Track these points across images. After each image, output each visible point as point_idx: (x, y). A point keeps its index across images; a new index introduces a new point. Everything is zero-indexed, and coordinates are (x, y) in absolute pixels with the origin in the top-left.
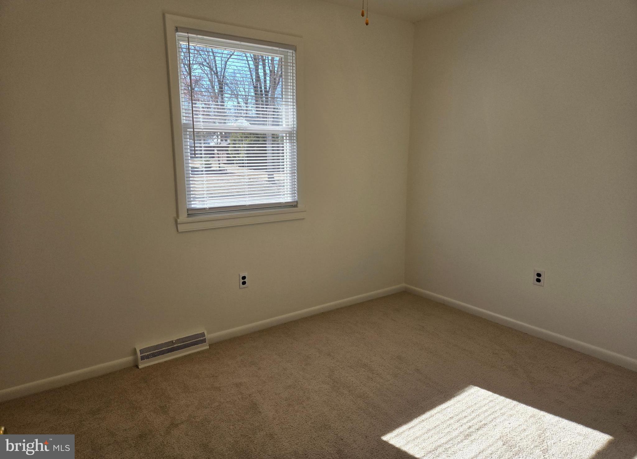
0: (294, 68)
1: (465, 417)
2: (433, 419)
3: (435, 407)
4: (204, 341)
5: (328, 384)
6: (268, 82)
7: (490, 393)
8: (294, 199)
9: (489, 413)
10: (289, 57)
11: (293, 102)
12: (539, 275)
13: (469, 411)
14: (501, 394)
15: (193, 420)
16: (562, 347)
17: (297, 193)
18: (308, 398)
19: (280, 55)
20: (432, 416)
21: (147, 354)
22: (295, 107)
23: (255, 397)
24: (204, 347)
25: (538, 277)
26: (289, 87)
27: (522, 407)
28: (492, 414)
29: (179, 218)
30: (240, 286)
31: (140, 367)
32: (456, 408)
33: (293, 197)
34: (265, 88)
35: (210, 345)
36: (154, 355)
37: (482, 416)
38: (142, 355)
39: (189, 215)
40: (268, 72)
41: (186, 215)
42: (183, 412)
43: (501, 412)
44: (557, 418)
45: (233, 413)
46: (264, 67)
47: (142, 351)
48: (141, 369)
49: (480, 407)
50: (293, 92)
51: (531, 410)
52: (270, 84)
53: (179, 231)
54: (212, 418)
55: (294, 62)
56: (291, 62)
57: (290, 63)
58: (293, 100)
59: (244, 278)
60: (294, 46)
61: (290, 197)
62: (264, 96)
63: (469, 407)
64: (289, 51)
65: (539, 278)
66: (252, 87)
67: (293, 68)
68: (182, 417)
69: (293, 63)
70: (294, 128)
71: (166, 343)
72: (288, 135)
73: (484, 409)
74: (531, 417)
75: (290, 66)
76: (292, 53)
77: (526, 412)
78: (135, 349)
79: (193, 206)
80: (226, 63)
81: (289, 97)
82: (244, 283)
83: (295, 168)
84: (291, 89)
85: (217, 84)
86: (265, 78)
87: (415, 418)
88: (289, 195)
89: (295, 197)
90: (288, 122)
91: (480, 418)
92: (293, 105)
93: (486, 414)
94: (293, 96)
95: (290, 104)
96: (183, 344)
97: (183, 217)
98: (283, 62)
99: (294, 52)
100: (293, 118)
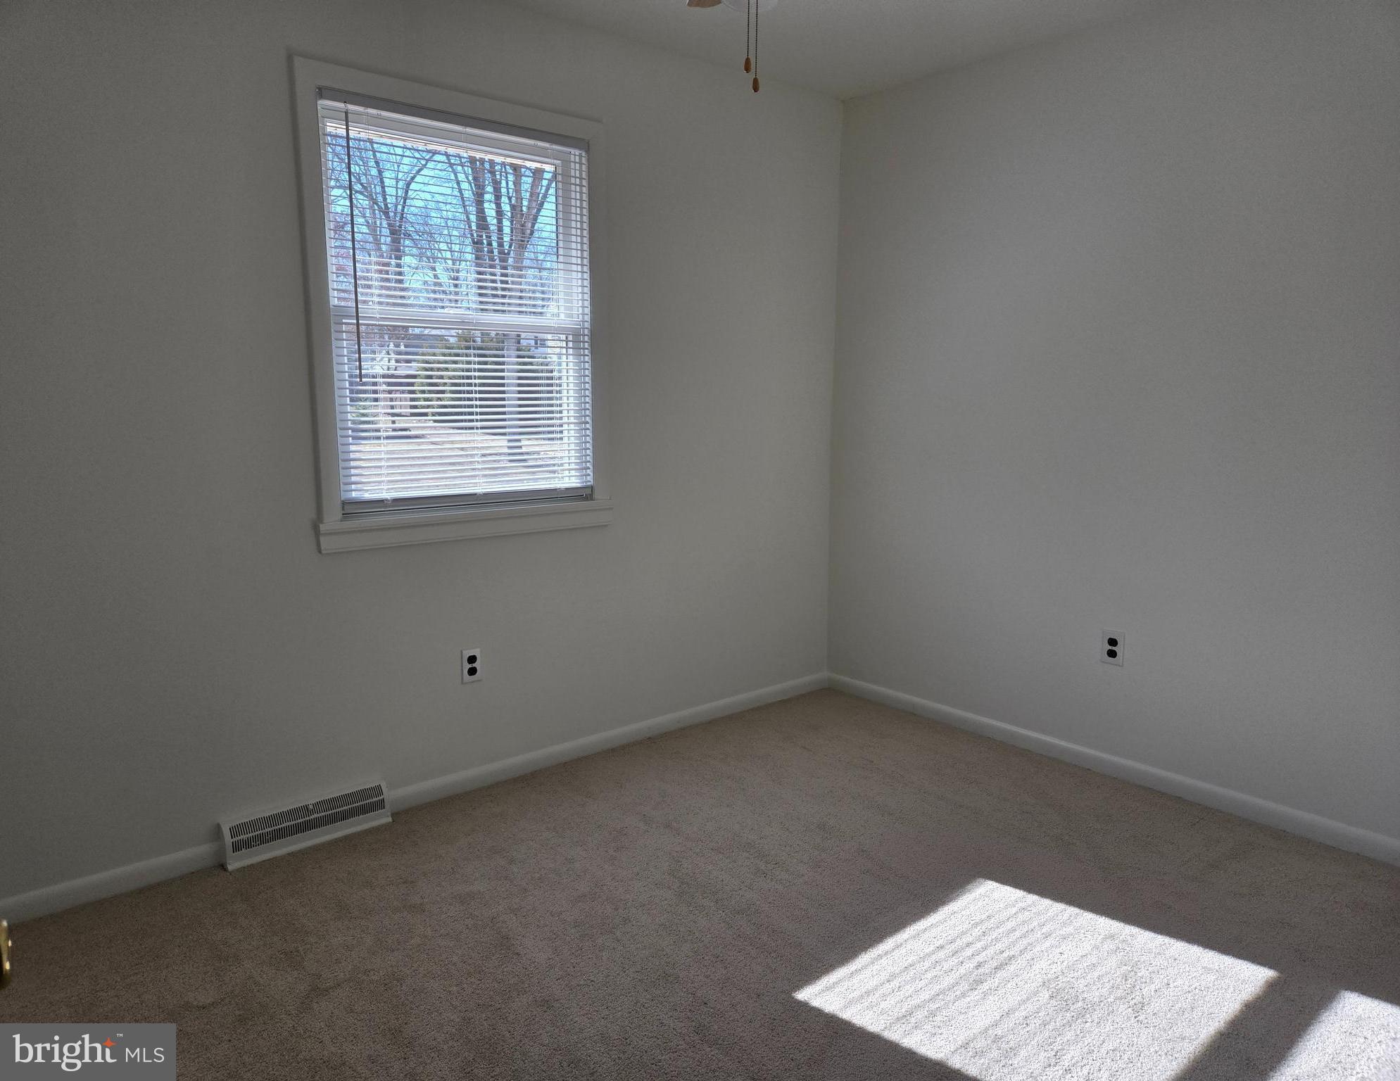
0: (585, 190)
1: (968, 945)
2: (901, 952)
3: (904, 927)
4: (380, 805)
5: (669, 888)
6: (507, 230)
7: (1020, 893)
8: (586, 482)
9: (1018, 934)
10: (572, 164)
11: (582, 265)
12: (1113, 642)
13: (977, 932)
14: (1043, 893)
15: (365, 977)
16: (1163, 794)
17: (591, 467)
18: (626, 921)
19: (552, 161)
20: (898, 947)
21: (247, 836)
22: (586, 276)
23: (504, 922)
24: (381, 819)
25: (1110, 648)
26: (573, 232)
27: (1087, 918)
28: (1024, 936)
29: (322, 522)
30: (462, 679)
31: (230, 868)
32: (948, 928)
33: (581, 476)
34: (501, 245)
35: (395, 815)
36: (262, 840)
37: (1006, 941)
38: (234, 839)
39: (346, 516)
40: (506, 208)
41: (340, 516)
42: (338, 961)
43: (1044, 931)
44: (1161, 939)
45: (455, 959)
46: (498, 197)
47: (234, 831)
48: (233, 871)
49: (1001, 923)
50: (582, 243)
51: (1105, 924)
52: (512, 236)
53: (323, 552)
54: (408, 972)
55: (584, 176)
56: (578, 175)
57: (576, 177)
58: (582, 261)
59: (472, 659)
60: (584, 140)
61: (575, 476)
62: (497, 262)
63: (976, 925)
64: (573, 151)
65: (1114, 648)
66: (468, 241)
67: (581, 190)
68: (336, 974)
69: (581, 179)
70: (583, 322)
71: (289, 812)
72: (570, 338)
73: (1009, 925)
74: (1105, 939)
75: (576, 185)
76: (580, 156)
77: (1095, 929)
78: (218, 826)
79: (354, 494)
80: (408, 185)
81: (574, 253)
82: (472, 671)
83: (588, 412)
84: (576, 236)
85: (386, 232)
86: (500, 222)
87: (862, 951)
88: (573, 473)
89: (588, 477)
90: (571, 308)
91: (999, 946)
92: (583, 272)
93: (1013, 937)
94: (582, 250)
95: (576, 270)
96: (331, 812)
97: (332, 520)
98: (559, 174)
99: (584, 154)
100: (583, 300)
